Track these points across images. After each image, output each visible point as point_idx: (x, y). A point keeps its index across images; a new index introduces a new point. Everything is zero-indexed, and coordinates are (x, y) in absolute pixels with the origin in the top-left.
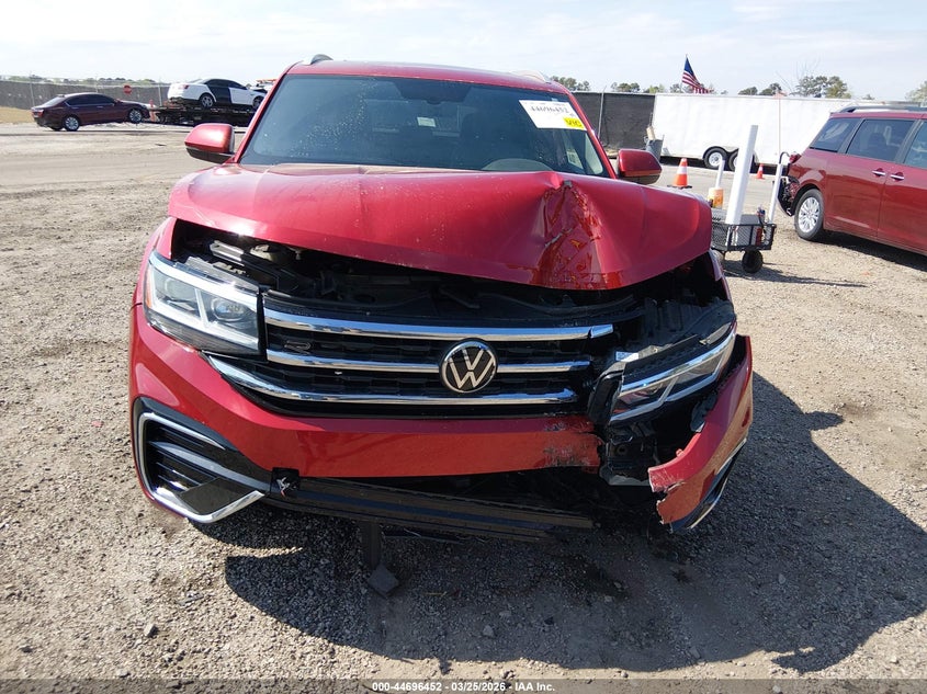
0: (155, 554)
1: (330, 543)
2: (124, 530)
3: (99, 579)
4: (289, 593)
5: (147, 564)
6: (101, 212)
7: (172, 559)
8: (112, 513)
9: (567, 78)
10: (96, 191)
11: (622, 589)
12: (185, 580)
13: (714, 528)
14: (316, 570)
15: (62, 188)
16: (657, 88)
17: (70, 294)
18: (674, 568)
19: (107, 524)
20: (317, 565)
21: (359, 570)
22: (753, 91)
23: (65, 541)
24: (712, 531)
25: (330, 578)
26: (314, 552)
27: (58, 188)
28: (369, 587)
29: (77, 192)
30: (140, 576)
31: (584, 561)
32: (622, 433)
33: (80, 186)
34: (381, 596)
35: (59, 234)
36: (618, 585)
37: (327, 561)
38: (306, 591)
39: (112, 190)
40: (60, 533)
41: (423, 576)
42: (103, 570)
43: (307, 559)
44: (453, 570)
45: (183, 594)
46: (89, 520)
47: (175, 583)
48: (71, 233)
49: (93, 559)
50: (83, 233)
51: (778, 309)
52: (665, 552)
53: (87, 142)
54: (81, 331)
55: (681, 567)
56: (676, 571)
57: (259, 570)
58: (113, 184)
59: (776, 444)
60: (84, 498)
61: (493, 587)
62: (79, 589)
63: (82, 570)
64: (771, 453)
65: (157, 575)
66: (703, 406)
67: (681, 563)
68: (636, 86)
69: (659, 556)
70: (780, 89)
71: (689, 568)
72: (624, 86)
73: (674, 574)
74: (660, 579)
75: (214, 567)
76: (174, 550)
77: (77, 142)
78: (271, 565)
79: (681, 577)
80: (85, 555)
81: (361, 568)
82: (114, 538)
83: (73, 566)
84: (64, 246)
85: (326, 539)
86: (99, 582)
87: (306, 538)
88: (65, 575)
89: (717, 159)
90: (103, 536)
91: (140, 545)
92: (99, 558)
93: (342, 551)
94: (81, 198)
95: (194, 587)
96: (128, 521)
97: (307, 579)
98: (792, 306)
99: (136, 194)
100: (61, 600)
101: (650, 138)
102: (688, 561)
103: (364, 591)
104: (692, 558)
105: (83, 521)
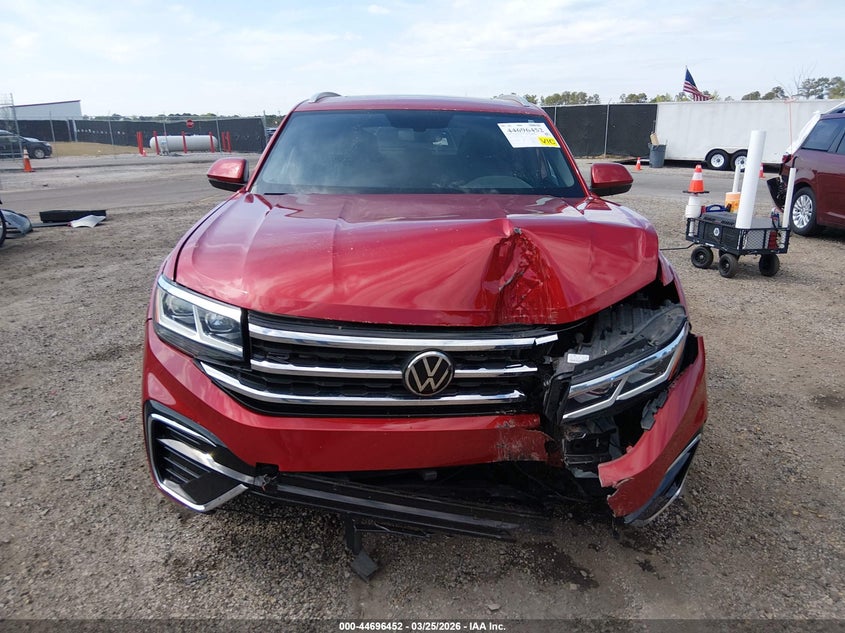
0: (170, 537)
1: (322, 529)
2: (147, 516)
3: (121, 558)
4: (281, 575)
5: (163, 546)
6: (160, 231)
7: (184, 542)
8: (138, 500)
9: (578, 92)
10: (159, 213)
11: (588, 577)
12: (193, 562)
13: (683, 518)
14: (307, 554)
15: (130, 211)
16: (663, 96)
17: (127, 304)
18: (640, 557)
19: (134, 510)
20: (308, 550)
21: (345, 555)
22: (755, 96)
23: (97, 525)
24: (680, 522)
25: (318, 562)
26: (306, 537)
27: (126, 211)
28: (352, 571)
29: (142, 215)
30: (155, 557)
31: (554, 549)
32: (577, 430)
33: (146, 209)
34: (361, 578)
35: (123, 251)
36: (584, 574)
37: (317, 546)
38: (296, 574)
39: (171, 212)
40: (93, 518)
41: (402, 562)
42: (125, 551)
43: (300, 544)
44: (430, 556)
45: (189, 574)
46: (119, 506)
47: (184, 564)
48: (133, 251)
49: (118, 541)
50: (144, 250)
51: (767, 304)
52: (632, 542)
53: (155, 170)
54: (131, 338)
55: (647, 557)
56: (642, 560)
57: (258, 553)
58: (173, 207)
59: (752, 436)
60: (116, 486)
61: (466, 573)
62: (103, 567)
63: (107, 551)
64: (746, 445)
65: (170, 555)
66: (654, 404)
67: (647, 553)
68: (644, 96)
69: (627, 545)
70: (782, 92)
71: (655, 558)
72: (632, 97)
73: (640, 564)
74: (625, 568)
75: (219, 550)
76: (187, 534)
77: (146, 171)
78: (267, 548)
79: (646, 566)
80: (112, 537)
81: (347, 553)
82: (137, 523)
83: (101, 547)
84: (126, 263)
85: (319, 525)
86: (121, 562)
87: (301, 525)
88: (93, 556)
89: (719, 161)
90: (129, 521)
91: (158, 529)
92: (123, 540)
93: (331, 536)
94: (144, 221)
95: (200, 568)
96: (151, 507)
97: (298, 562)
98: (781, 300)
99: (191, 215)
100: (87, 577)
101: (654, 143)
102: (654, 551)
103: (347, 575)
104: (658, 548)
105: (113, 508)
